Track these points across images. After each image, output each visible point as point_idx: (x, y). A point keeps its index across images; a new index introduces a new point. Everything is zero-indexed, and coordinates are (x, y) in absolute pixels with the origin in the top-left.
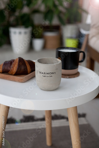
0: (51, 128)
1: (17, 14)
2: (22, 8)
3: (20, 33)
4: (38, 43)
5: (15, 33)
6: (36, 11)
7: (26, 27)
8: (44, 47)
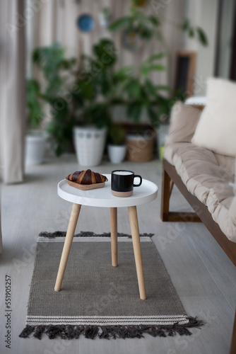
0: (117, 243)
1: (87, 104)
2: (93, 97)
3: (89, 136)
4: (117, 152)
5: (81, 136)
6: (117, 102)
7: (99, 127)
8: (126, 158)
